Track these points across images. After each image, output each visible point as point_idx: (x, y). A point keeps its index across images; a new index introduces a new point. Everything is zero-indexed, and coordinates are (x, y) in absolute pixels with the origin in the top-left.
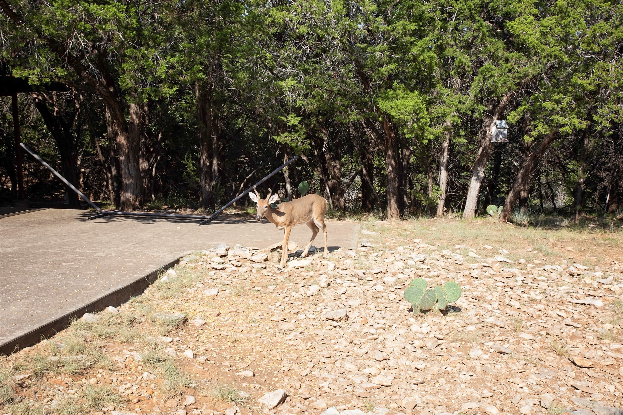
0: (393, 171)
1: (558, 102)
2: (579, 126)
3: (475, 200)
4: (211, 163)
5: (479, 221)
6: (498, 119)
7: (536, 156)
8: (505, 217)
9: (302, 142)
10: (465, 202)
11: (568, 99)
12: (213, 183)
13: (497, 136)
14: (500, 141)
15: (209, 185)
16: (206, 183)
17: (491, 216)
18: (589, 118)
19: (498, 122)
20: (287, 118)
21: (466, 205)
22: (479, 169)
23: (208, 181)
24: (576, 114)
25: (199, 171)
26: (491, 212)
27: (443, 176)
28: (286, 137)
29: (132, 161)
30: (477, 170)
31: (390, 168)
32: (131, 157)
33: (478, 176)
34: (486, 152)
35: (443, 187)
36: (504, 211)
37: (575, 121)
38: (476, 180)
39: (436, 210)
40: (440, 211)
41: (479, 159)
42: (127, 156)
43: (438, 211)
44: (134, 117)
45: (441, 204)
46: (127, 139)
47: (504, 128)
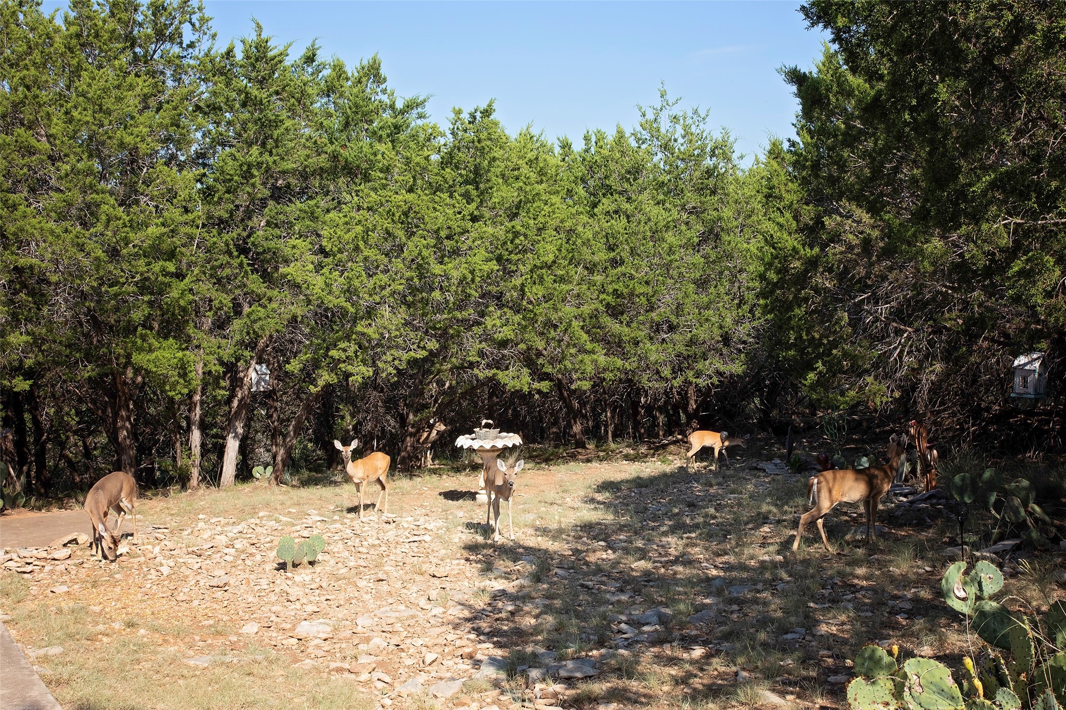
0: (128, 437)
1: (344, 350)
2: (367, 374)
3: (234, 463)
5: (247, 487)
6: (257, 363)
7: (309, 405)
8: (276, 479)
10: (222, 467)
11: (354, 347)
13: (258, 383)
14: (262, 389)
17: (257, 479)
18: (374, 364)
19: (258, 367)
20: (11, 383)
21: (224, 470)
22: (237, 424)
24: (362, 361)
26: (258, 476)
27: (196, 436)
30: (234, 425)
31: (125, 433)
33: (236, 433)
34: (245, 403)
35: (196, 450)
36: (274, 471)
37: (363, 369)
38: (234, 437)
39: (189, 480)
40: (194, 482)
41: (235, 412)
43: (192, 481)
45: (195, 472)
47: (266, 374)
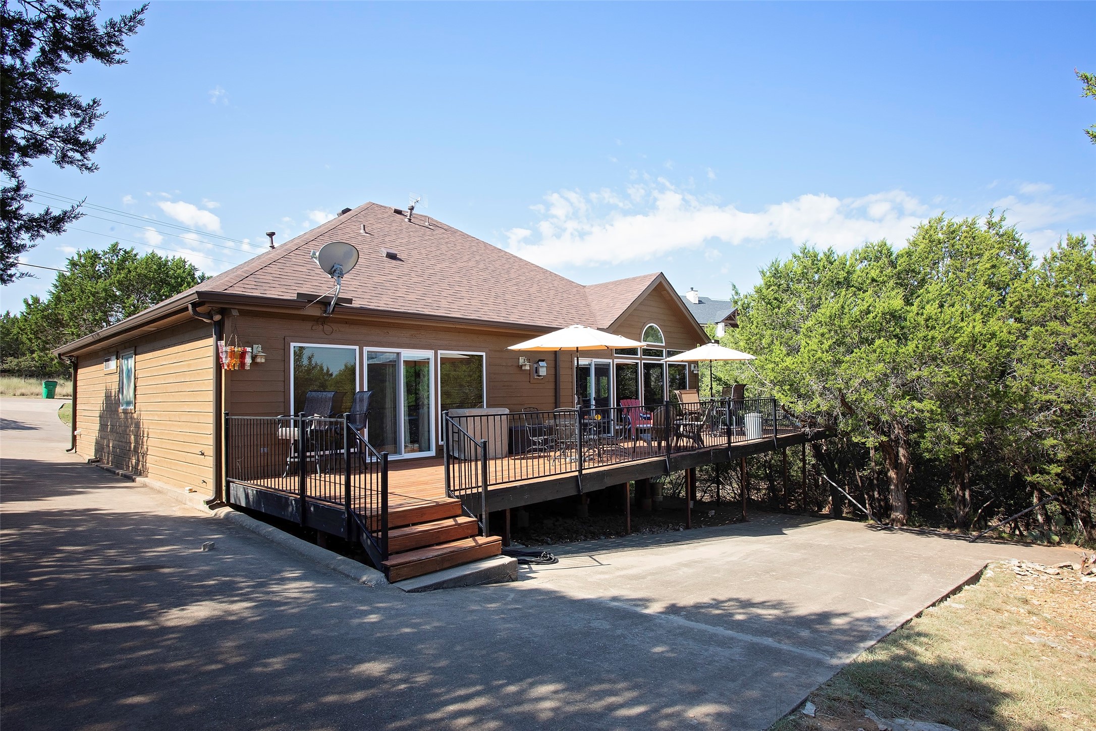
4: (964, 494)
9: (1054, 483)
12: (967, 510)
15: (963, 511)
16: (960, 509)
23: (962, 508)
25: (954, 499)
28: (1037, 478)
29: (900, 490)
32: (900, 487)
42: (896, 486)
44: (903, 459)
46: (897, 474)
